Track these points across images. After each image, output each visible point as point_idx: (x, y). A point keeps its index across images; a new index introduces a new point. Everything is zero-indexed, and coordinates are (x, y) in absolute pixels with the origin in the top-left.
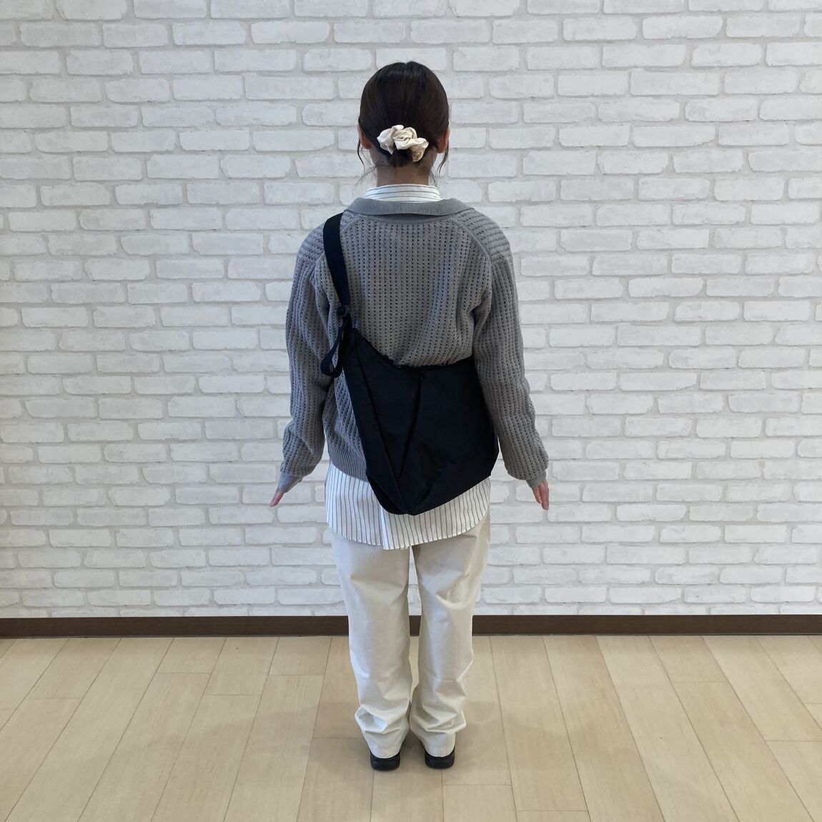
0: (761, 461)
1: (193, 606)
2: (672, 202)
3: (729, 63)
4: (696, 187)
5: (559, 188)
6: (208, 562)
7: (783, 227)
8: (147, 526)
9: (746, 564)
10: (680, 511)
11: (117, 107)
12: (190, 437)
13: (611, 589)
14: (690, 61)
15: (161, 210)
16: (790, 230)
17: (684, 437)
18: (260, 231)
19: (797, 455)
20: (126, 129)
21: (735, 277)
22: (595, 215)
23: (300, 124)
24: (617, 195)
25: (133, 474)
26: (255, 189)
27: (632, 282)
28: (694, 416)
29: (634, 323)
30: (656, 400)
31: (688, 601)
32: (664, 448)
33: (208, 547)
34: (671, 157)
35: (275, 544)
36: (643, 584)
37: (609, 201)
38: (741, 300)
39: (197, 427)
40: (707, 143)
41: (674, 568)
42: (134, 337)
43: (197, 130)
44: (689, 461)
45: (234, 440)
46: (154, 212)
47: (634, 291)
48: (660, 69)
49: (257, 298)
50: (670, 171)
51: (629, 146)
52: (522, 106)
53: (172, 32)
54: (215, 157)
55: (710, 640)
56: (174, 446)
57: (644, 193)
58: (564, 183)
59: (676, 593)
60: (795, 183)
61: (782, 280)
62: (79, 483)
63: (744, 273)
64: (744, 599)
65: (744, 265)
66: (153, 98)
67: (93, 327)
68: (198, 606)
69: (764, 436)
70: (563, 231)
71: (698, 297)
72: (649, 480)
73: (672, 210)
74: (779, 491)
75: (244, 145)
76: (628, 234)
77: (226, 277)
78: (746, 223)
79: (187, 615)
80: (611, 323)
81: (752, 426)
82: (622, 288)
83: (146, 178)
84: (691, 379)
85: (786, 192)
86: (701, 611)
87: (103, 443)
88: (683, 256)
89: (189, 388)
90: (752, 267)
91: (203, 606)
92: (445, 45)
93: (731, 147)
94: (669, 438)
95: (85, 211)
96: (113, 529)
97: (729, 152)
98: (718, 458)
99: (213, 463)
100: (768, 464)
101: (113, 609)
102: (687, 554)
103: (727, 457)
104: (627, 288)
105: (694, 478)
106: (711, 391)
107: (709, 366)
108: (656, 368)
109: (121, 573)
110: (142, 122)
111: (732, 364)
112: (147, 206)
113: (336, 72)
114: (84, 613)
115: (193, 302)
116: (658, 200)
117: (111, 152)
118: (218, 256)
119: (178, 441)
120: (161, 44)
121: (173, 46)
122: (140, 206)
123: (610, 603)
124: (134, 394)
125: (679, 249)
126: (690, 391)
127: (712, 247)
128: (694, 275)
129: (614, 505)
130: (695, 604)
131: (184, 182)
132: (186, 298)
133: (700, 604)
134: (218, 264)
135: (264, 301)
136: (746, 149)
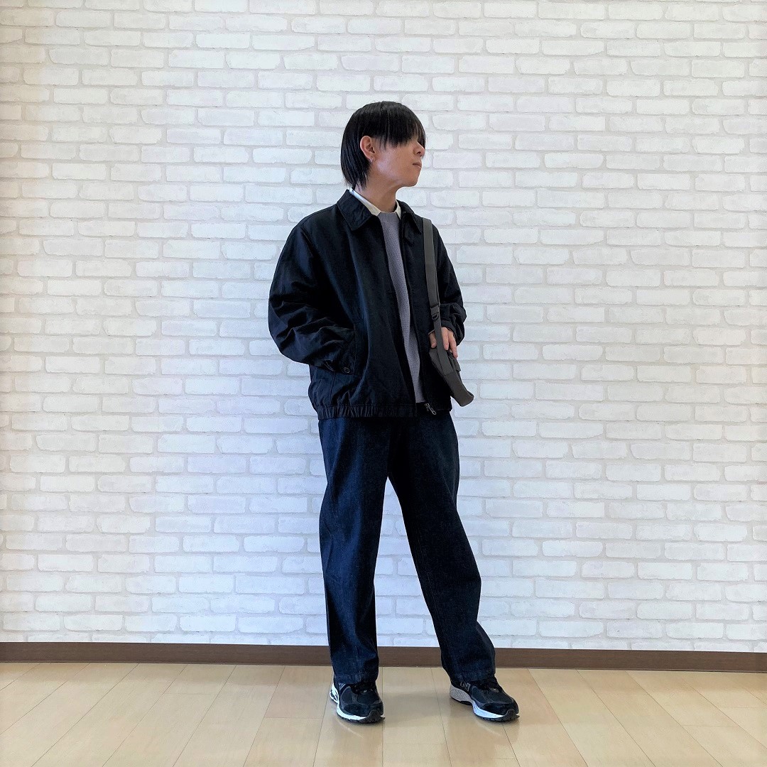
0: (664, 503)
1: (160, 632)
2: (574, 286)
3: (611, 186)
4: (592, 275)
5: (485, 273)
6: (178, 588)
7: (663, 307)
8: (127, 552)
9: (659, 600)
10: (597, 548)
11: (146, 204)
12: (174, 471)
13: (541, 623)
14: (582, 184)
15: (170, 282)
16: (669, 310)
17: (596, 479)
18: (248, 300)
19: (694, 498)
20: (150, 220)
21: (628, 345)
22: (513, 295)
23: (286, 220)
24: (530, 280)
25: (120, 503)
26: (247, 268)
27: (545, 349)
28: (603, 461)
29: (549, 381)
30: (570, 447)
31: (610, 636)
32: (580, 489)
33: (179, 575)
34: (571, 252)
35: (239, 572)
36: (569, 618)
37: (524, 284)
38: (634, 364)
39: (181, 462)
40: (598, 242)
41: (596, 603)
42: (137, 383)
43: (205, 223)
44: (602, 502)
45: (211, 474)
46: (165, 283)
47: (547, 356)
49: (242, 353)
50: (571, 263)
51: (538, 243)
52: (455, 213)
53: (193, 153)
54: (218, 243)
56: (159, 478)
57: (552, 279)
58: (488, 270)
59: (599, 628)
60: (669, 274)
61: (666, 349)
62: (72, 510)
63: (634, 343)
64: (660, 635)
65: (634, 336)
66: (173, 198)
67: (103, 374)
68: (164, 633)
69: (664, 481)
70: (489, 306)
71: (599, 361)
72: (569, 518)
73: (574, 292)
75: (241, 235)
76: (540, 310)
77: (218, 336)
78: (633, 304)
79: (153, 641)
80: (530, 380)
81: (654, 471)
82: (537, 352)
83: (161, 257)
84: (599, 428)
85: (662, 280)
86: (622, 646)
87: (98, 474)
88: (585, 328)
89: (177, 427)
90: (641, 338)
91: (169, 632)
93: (617, 246)
94: (584, 480)
95: (109, 281)
96: (96, 555)
97: (616, 250)
98: (626, 499)
99: (191, 494)
100: (670, 506)
101: (86, 634)
102: (606, 589)
103: (634, 499)
104: (541, 353)
105: (607, 517)
106: (616, 440)
107: (613, 418)
108: (568, 419)
109: (98, 598)
110: (163, 215)
111: (632, 417)
112: (160, 278)
113: (315, 185)
115: (189, 355)
116: (563, 284)
117: (136, 237)
118: (213, 319)
119: (163, 474)
120: (184, 161)
121: (193, 162)
122: (154, 278)
123: (539, 636)
124: (131, 431)
125: (581, 323)
126: (598, 439)
127: (607, 322)
128: (594, 343)
129: (540, 540)
130: (617, 639)
131: (192, 261)
132: (184, 352)
133: (621, 639)
134: (212, 325)
135: (247, 355)
136: (629, 248)
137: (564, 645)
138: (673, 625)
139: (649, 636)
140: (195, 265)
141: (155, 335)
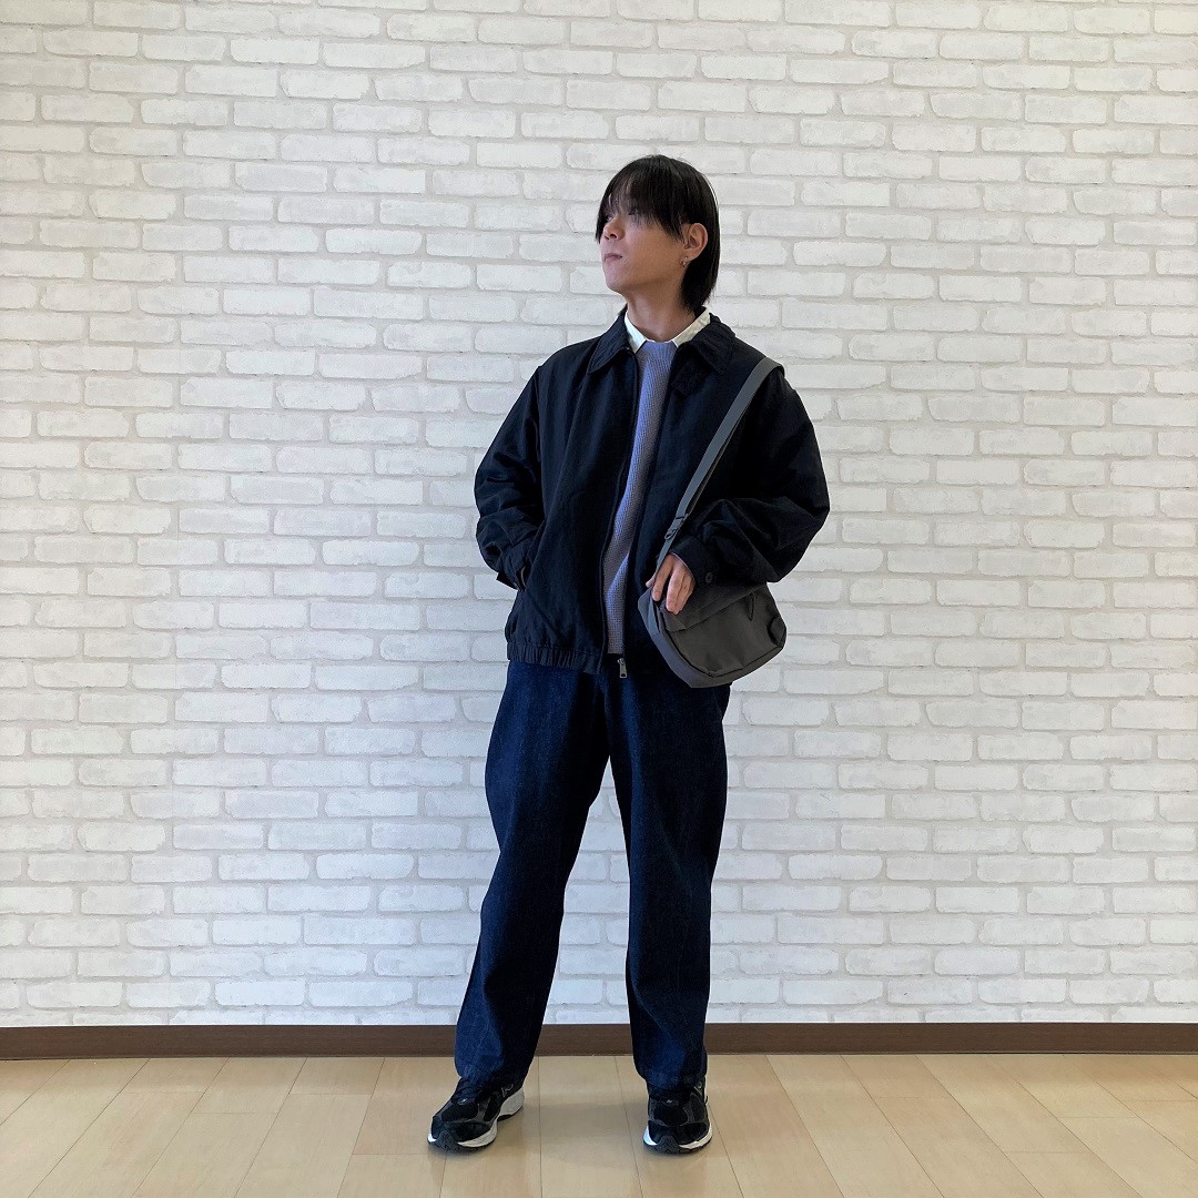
0: (976, 794)
1: (183, 1008)
2: (840, 455)
3: (897, 295)
4: (867, 437)
6: (211, 938)
7: (977, 488)
9: (969, 944)
10: (873, 865)
11: (150, 319)
12: (202, 751)
13: (786, 983)
14: (852, 291)
15: (192, 445)
16: (987, 492)
17: (873, 759)
18: (321, 475)
19: (1022, 787)
20: (157, 346)
21: (922, 548)
23: (380, 347)
25: (116, 804)
26: (317, 423)
28: (884, 730)
30: (832, 707)
31: (893, 1001)
32: (847, 771)
33: (212, 916)
34: (836, 402)
35: (310, 911)
36: (830, 974)
38: (932, 578)
39: (212, 736)
40: (878, 385)
41: (871, 950)
42: (140, 609)
43: (248, 350)
44: (881, 793)
45: (263, 756)
46: (184, 448)
49: (310, 561)
50: (835, 419)
53: (228, 235)
54: (270, 383)
56: (178, 763)
59: (875, 990)
60: (987, 437)
61: (981, 554)
62: (37, 815)
63: (933, 544)
64: (970, 998)
65: (932, 533)
66: (197, 310)
67: (84, 595)
69: (977, 760)
71: (877, 573)
72: (830, 820)
73: (839, 465)
74: (1004, 837)
75: (307, 369)
77: (271, 533)
78: (932, 482)
81: (961, 746)
83: (178, 406)
84: (877, 678)
85: (977, 445)
86: (911, 1017)
87: (78, 758)
88: (855, 520)
89: (207, 680)
90: (943, 538)
91: (199, 1008)
92: (559, 263)
93: (906, 391)
94: (854, 759)
95: (93, 444)
96: (78, 887)
97: (904, 397)
98: (919, 789)
99: (232, 788)
100: (986, 799)
102: (887, 929)
103: (930, 789)
105: (889, 817)
106: (904, 696)
107: (898, 662)
108: (831, 665)
109: (81, 956)
110: (180, 337)
111: (928, 661)
112: (176, 440)
113: (427, 289)
115: (223, 565)
117: (136, 372)
118: (264, 506)
119: (185, 756)
120: (213, 248)
121: (228, 251)
122: (166, 440)
123: (783, 1003)
124: (131, 688)
125: (850, 513)
126: (876, 696)
128: (871, 545)
129: (785, 854)
130: (903, 1005)
131: (227, 411)
132: (216, 559)
133: (910, 1005)
134: (261, 516)
135: (319, 564)
136: (925, 394)
137: (822, 1018)
138: (989, 983)
139: (954, 1000)
140: (233, 417)
141: (169, 533)
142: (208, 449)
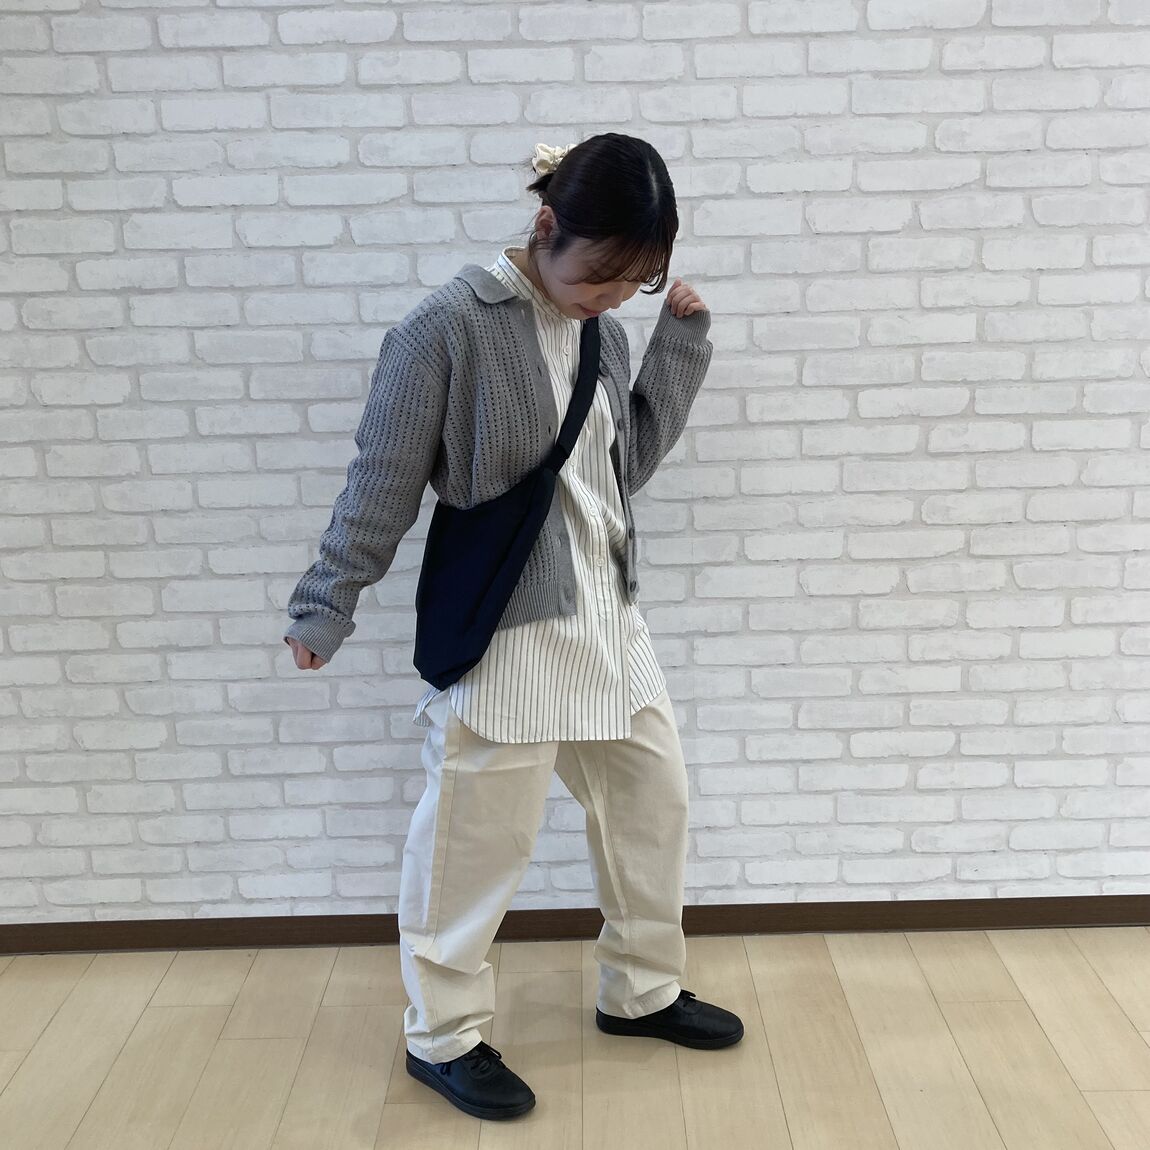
0: (1066, 662)
1: (208, 902)
2: (920, 273)
3: (999, 65)
4: (954, 250)
5: (748, 255)
6: (228, 833)
7: (1087, 308)
8: (134, 780)
9: (1049, 819)
10: (945, 741)
11: (75, 142)
12: (197, 643)
13: (845, 862)
14: (940, 62)
15: (144, 297)
16: (1099, 313)
17: (948, 628)
18: (298, 326)
19: (1120, 652)
20: (89, 176)
21: (1017, 384)
22: (804, 295)
23: (356, 164)
24: (837, 265)
25: (110, 701)
26: (289, 263)
27: (863, 396)
28: (962, 596)
29: (867, 457)
30: (903, 573)
31: (962, 878)
32: (918, 645)
33: (227, 812)
34: (916, 206)
35: (330, 804)
36: (893, 853)
37: (825, 274)
38: (1027, 419)
39: (208, 627)
40: (970, 184)
41: (940, 828)
42: (109, 490)
43: (198, 175)
44: (957, 665)
45: (264, 647)
46: (135, 300)
47: (866, 410)
48: (895, 75)
49: (295, 428)
50: (915, 227)
51: (852, 190)
52: (689, 133)
53: (157, 28)
54: (227, 216)
55: (998, 937)
56: (172, 657)
57: (876, 262)
58: (755, 247)
59: (944, 866)
60: (1102, 244)
61: (1090, 388)
62: (28, 716)
63: (1030, 379)
64: (1047, 873)
65: (1030, 367)
66: (130, 128)
67: (44, 477)
68: (214, 902)
69: (1069, 624)
70: (757, 320)
71: (962, 416)
72: (897, 695)
73: (920, 286)
74: (1095, 707)
75: (271, 196)
76: (855, 322)
77: (247, 397)
78: (1032, 304)
79: (197, 916)
80: (833, 458)
81: (1051, 609)
82: (847, 404)
83: (122, 250)
84: (957, 538)
85: (1090, 255)
86: (982, 893)
87: (64, 654)
88: (938, 354)
89: (192, 567)
90: (1043, 370)
91: (223, 901)
92: (571, 42)
93: (1005, 190)
94: (926, 629)
95: (30, 301)
96: (81, 786)
97: (1003, 197)
98: (1001, 658)
99: (233, 681)
100: (1077, 666)
101: (85, 910)
102: (959, 806)
103: (1015, 657)
104: (855, 406)
105: (966, 690)
106: (988, 557)
107: (983, 519)
108: (902, 525)
109: (95, 854)
110: (114, 165)
111: (1017, 516)
112: (124, 292)
113: (408, 86)
114: (38, 917)
115: (197, 437)
116: (898, 271)
117: (68, 210)
118: (234, 365)
119: (179, 649)
120: (141, 46)
121: (159, 49)
122: (114, 292)
123: (844, 883)
124: (109, 578)
125: (932, 345)
126: (955, 557)
127: (981, 341)
128: (956, 383)
129: (846, 733)
130: (973, 882)
131: (181, 254)
132: (187, 430)
133: (981, 882)
134: (234, 378)
135: (306, 432)
136: (1028, 192)
137: (884, 896)
138: (1071, 857)
139: (1029, 876)
140: (188, 261)
141: (131, 402)
142: (164, 300)
